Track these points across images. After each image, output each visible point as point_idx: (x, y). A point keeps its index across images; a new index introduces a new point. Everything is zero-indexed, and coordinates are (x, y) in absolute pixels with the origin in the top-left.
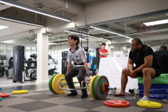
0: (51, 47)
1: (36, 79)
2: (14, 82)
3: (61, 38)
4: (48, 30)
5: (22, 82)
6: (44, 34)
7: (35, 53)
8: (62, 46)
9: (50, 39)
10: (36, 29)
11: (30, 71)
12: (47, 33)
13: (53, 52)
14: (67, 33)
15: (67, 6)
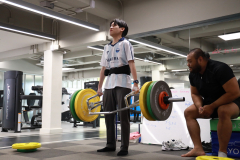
0: (66, 76)
1: (40, 126)
2: (4, 130)
3: (84, 59)
4: (62, 44)
5: (17, 132)
6: (55, 52)
7: (40, 84)
8: (85, 74)
9: (64, 62)
10: (42, 44)
11: (31, 113)
12: (60, 50)
13: (70, 83)
14: (93, 51)
15: (93, 5)
